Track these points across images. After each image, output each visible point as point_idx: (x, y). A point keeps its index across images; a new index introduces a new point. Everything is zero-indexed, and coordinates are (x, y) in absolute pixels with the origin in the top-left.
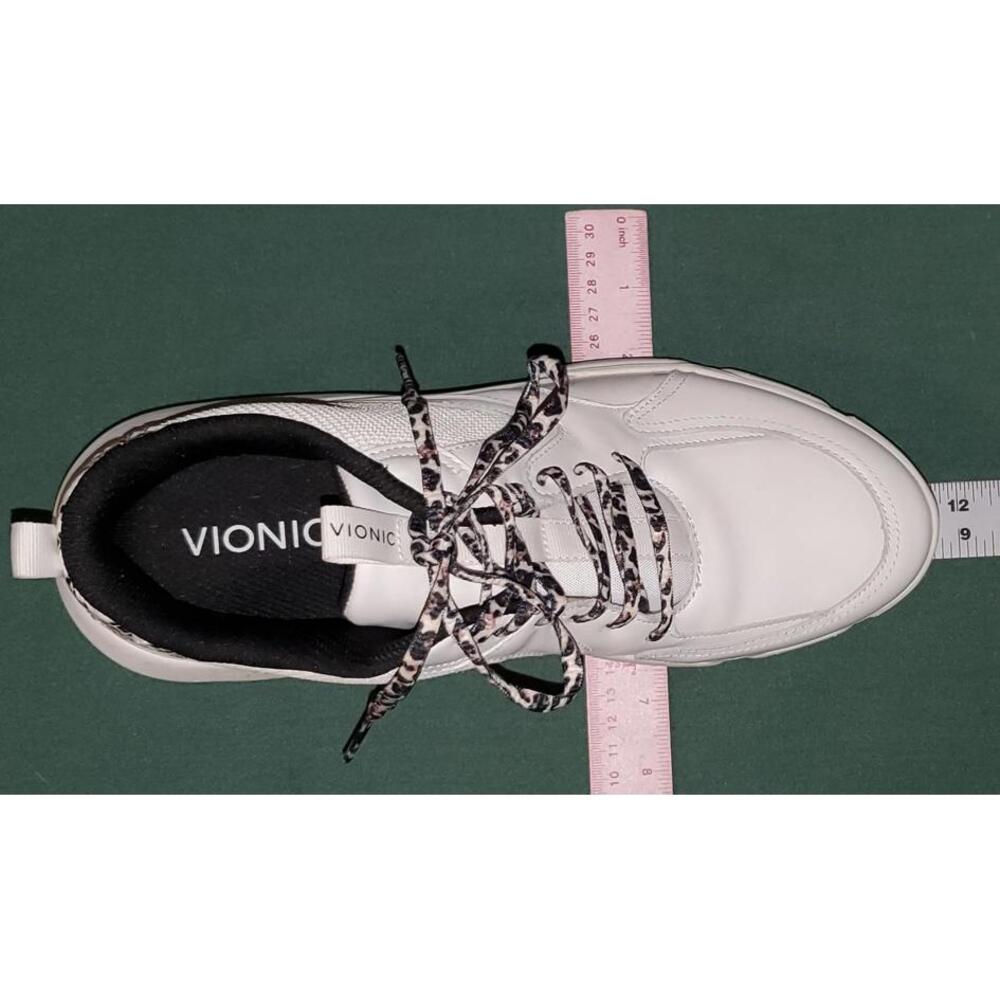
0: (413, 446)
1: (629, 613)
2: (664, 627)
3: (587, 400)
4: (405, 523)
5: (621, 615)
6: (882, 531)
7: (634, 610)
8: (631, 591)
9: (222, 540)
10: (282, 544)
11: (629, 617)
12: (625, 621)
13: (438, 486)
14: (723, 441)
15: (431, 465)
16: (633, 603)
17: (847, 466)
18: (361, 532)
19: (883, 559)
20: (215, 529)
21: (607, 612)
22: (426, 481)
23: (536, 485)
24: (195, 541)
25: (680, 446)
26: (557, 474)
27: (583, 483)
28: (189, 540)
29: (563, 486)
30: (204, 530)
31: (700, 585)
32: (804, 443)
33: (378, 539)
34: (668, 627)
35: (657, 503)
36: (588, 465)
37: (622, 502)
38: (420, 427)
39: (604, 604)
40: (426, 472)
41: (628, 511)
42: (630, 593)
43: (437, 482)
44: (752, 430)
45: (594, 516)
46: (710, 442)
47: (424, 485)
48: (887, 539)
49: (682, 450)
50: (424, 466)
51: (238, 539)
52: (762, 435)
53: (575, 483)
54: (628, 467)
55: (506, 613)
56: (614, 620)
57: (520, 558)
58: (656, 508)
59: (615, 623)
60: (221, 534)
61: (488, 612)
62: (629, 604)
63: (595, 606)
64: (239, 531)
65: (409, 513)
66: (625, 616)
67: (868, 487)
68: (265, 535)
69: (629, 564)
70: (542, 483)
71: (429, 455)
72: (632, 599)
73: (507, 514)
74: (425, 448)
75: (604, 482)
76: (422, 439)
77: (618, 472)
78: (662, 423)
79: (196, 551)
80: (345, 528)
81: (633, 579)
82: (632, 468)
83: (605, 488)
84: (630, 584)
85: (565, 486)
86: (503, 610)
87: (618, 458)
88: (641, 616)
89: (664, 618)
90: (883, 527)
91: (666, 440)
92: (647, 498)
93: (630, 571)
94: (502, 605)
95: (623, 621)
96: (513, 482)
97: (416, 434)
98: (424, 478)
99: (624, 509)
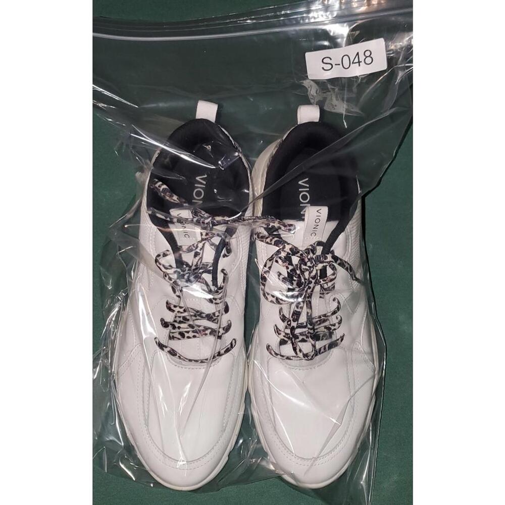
1: (281, 334)
2: (273, 353)
4: (320, 239)
5: (280, 331)
7: (282, 337)
9: (304, 191)
11: (279, 334)
16: (285, 336)
18: (318, 221)
20: (308, 189)
21: (282, 323)
23: (334, 297)
26: (338, 308)
27: (333, 320)
28: (304, 181)
29: (335, 311)
30: (308, 186)
33: (314, 228)
34: (272, 355)
35: (323, 352)
36: (341, 320)
37: (324, 338)
41: (321, 341)
45: (320, 324)
51: (304, 197)
53: (334, 317)
54: (339, 340)
55: (288, 272)
56: (279, 327)
58: (321, 352)
59: (277, 328)
60: (306, 191)
61: (289, 264)
62: (284, 334)
63: (286, 317)
64: (307, 196)
65: (325, 242)
69: (301, 338)
70: (334, 300)
73: (325, 280)
75: (335, 327)
77: (337, 334)
79: (300, 183)
80: (320, 215)
82: (338, 342)
83: (333, 328)
85: (334, 313)
86: (289, 271)
88: (279, 340)
89: (277, 354)
92: (325, 349)
94: (291, 271)
95: (277, 331)
96: (336, 286)
99: (322, 339)
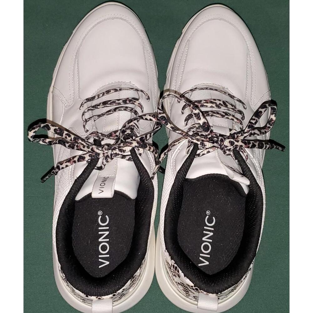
0: (71, 167)
3: (60, 120)
6: (114, 20)
7: (137, 102)
8: (130, 102)
9: (104, 254)
10: (107, 233)
12: (141, 106)
13: (84, 156)
14: (78, 73)
15: (76, 159)
16: (135, 102)
17: (90, 30)
19: (125, 20)
20: (100, 256)
22: (82, 160)
24: (104, 263)
25: (79, 88)
28: (103, 265)
30: (100, 260)
31: (130, 82)
32: (81, 45)
35: (101, 94)
37: (98, 104)
38: (64, 165)
39: (133, 110)
40: (79, 161)
41: (101, 102)
42: (131, 102)
43: (82, 157)
44: (75, 63)
46: (79, 78)
47: (83, 161)
48: (117, 18)
49: (81, 88)
50: (77, 162)
51: (104, 248)
52: (77, 60)
54: (85, 103)
56: (140, 109)
57: (115, 135)
59: (142, 109)
60: (102, 254)
62: (135, 103)
63: (134, 113)
64: (101, 248)
66: (139, 105)
67: (98, 23)
68: (104, 239)
69: (121, 101)
71: (73, 160)
72: (133, 102)
74: (71, 162)
76: (68, 164)
77: (86, 106)
78: (70, 94)
79: (107, 263)
81: (126, 100)
82: (86, 101)
84: (128, 102)
87: (82, 107)
88: (140, 100)
90: (113, 19)
91: (77, 92)
92: (98, 96)
93: (123, 101)
97: (67, 166)
98: (81, 161)
